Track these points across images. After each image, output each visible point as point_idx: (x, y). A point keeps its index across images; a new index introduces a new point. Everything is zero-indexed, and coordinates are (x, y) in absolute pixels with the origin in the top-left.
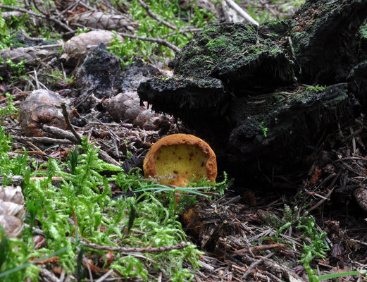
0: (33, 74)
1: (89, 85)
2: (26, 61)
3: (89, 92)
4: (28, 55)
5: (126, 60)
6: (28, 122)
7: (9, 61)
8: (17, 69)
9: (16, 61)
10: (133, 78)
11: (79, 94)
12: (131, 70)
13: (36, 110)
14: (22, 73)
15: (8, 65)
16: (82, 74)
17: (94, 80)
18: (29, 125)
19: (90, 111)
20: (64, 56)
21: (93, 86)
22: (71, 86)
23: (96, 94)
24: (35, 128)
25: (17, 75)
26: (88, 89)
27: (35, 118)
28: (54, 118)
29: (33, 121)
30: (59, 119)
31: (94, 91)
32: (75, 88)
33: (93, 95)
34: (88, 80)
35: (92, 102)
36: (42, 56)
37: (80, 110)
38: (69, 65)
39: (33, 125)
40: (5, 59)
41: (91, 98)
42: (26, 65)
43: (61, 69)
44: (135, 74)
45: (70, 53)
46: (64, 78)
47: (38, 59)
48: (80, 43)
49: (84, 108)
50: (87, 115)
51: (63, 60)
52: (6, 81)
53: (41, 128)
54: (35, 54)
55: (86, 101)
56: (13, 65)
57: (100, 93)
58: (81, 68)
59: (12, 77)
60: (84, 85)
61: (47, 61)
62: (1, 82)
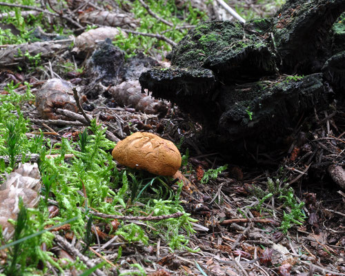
0: (48, 65)
1: (97, 75)
2: (42, 54)
3: (97, 81)
4: (44, 49)
5: (129, 53)
6: (44, 107)
7: (27, 54)
8: (34, 61)
9: (33, 54)
10: (136, 68)
11: (88, 82)
12: (133, 62)
13: (51, 96)
14: (39, 65)
15: (26, 57)
16: (91, 65)
17: (101, 70)
18: (45, 110)
19: (98, 98)
20: (75, 50)
21: (100, 76)
22: (82, 75)
23: (103, 83)
24: (49, 112)
25: (34, 66)
26: (96, 79)
27: (50, 104)
28: (66, 103)
29: (48, 106)
30: (70, 104)
31: (101, 80)
32: (86, 77)
33: (100, 83)
34: (96, 70)
35: (99, 90)
36: (56, 50)
37: (89, 97)
38: (80, 58)
39: (48, 109)
40: (24, 52)
41: (99, 86)
42: (42, 57)
43: (72, 61)
44: (137, 65)
45: (80, 47)
46: (75, 69)
47: (53, 52)
48: (89, 38)
49: (92, 95)
50: (95, 101)
51: (75, 53)
52: (24, 71)
53: (55, 111)
54: (50, 48)
55: (94, 88)
56: (30, 57)
57: (106, 81)
58: (90, 60)
59: (30, 68)
60: (93, 75)
61: (60, 54)
62: (20, 72)
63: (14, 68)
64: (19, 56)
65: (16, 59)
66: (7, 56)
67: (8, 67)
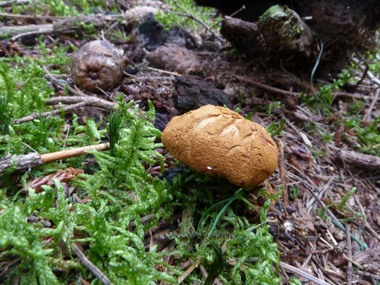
0: (101, 33)
1: (142, 42)
2: (96, 24)
3: (142, 47)
4: (97, 20)
5: (166, 27)
6: (77, 71)
7: (82, 23)
8: (88, 29)
9: (88, 23)
10: (173, 38)
11: (134, 49)
12: (171, 33)
13: (84, 58)
14: (93, 33)
15: (82, 26)
16: (137, 34)
17: (145, 38)
18: (78, 75)
19: (142, 62)
20: (124, 22)
21: (144, 43)
22: (129, 42)
23: (147, 49)
24: (84, 77)
25: (89, 34)
26: (140, 45)
27: (83, 67)
28: (103, 66)
29: (81, 70)
30: (108, 68)
31: (145, 46)
32: (133, 44)
33: (144, 49)
34: (141, 38)
35: (144, 55)
36: (108, 21)
37: (135, 60)
38: (128, 29)
39: (82, 74)
40: (79, 21)
41: (143, 51)
42: (96, 27)
43: (122, 30)
44: (174, 35)
45: (128, 20)
46: (124, 37)
47: (105, 23)
48: (136, 13)
49: (138, 59)
50: (140, 64)
51: (124, 25)
52: (80, 38)
53: (90, 76)
54: (102, 19)
55: (139, 53)
56: (85, 26)
57: (149, 47)
58: (135, 30)
59: (85, 35)
60: (138, 42)
61: (110, 25)
62: (77, 39)
63: (71, 35)
64: (76, 25)
65: (73, 27)
66: (64, 24)
67: (66, 34)
